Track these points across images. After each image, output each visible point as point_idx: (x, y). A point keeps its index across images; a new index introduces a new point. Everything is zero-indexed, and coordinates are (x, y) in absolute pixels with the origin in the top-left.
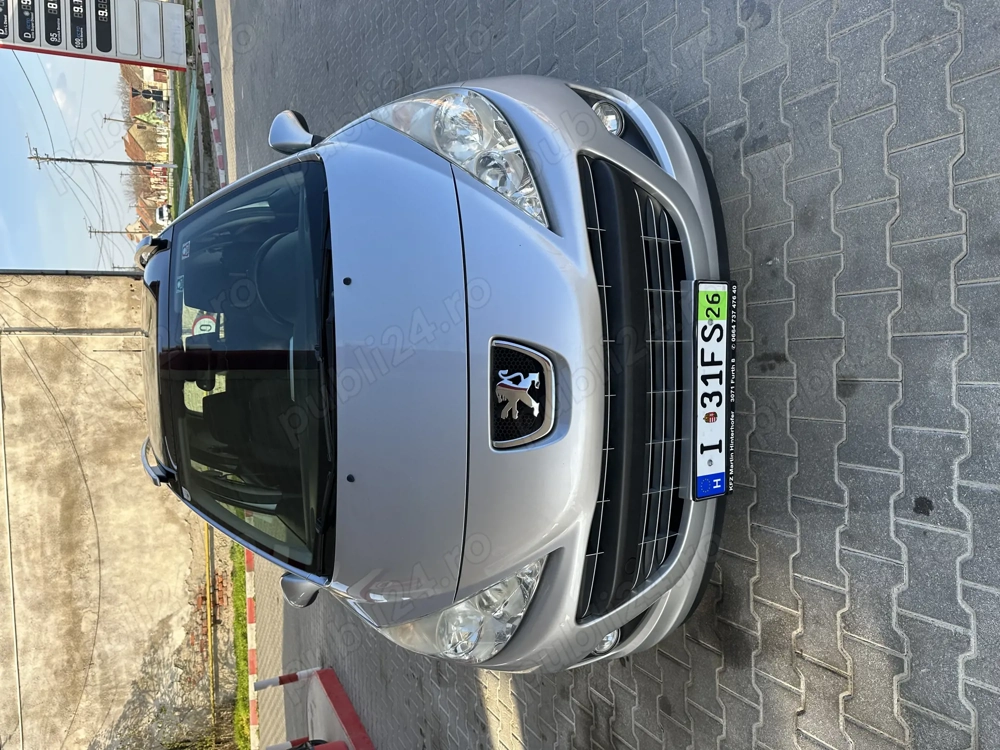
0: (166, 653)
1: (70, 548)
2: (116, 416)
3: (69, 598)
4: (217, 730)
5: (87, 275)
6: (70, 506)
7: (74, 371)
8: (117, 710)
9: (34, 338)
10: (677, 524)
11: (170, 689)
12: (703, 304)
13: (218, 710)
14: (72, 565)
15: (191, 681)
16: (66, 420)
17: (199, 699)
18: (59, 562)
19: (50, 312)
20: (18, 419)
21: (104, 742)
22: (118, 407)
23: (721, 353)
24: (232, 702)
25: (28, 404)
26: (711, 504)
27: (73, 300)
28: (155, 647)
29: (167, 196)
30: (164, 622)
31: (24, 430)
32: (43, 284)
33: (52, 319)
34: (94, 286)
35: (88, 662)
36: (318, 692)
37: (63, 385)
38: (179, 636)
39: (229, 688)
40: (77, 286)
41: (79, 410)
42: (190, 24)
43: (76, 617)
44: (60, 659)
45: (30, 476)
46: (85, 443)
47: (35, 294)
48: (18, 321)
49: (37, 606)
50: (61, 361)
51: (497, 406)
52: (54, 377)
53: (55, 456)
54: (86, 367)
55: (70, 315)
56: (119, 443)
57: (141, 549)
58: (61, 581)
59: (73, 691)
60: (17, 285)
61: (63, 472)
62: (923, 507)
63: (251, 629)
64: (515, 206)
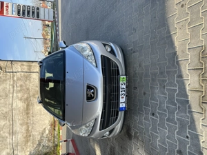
0: (45, 135)
1: (28, 114)
3: (27, 123)
4: (54, 151)
5: (33, 62)
6: (28, 105)
7: (30, 80)
8: (35, 146)
9: (23, 73)
10: (117, 115)
11: (45, 142)
12: (121, 79)
13: (54, 147)
14: (28, 117)
15: (49, 141)
16: (28, 89)
17: (51, 145)
18: (25, 116)
19: (26, 69)
20: (19, 89)
21: (32, 152)
23: (125, 87)
24: (57, 145)
25: (21, 86)
26: (123, 112)
27: (30, 66)
28: (42, 134)
29: (50, 45)
30: (45, 129)
31: (20, 91)
32: (25, 63)
34: (34, 64)
35: (30, 136)
36: (71, 144)
37: (27, 83)
38: (47, 132)
39: (56, 143)
40: (31, 64)
41: (30, 87)
42: (54, 13)
43: (28, 127)
44: (25, 135)
45: (21, 99)
46: (31, 94)
47: (23, 65)
48: (20, 70)
49: (21, 125)
50: (27, 78)
51: (87, 95)
53: (26, 96)
55: (29, 69)
57: (41, 114)
58: (26, 120)
59: (27, 141)
60: (20, 63)
61: (27, 99)
62: (153, 114)
63: (61, 131)
64: (91, 63)
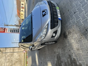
2: (16, 60)
7: (13, 56)
16: (12, 61)
22: (16, 59)
23: (59, 11)
25: (9, 59)
27: (14, 50)
31: (8, 62)
32: (11, 48)
33: (12, 51)
37: (12, 57)
41: (13, 60)
46: (13, 63)
47: (11, 49)
48: (9, 52)
50: (12, 55)
52: (11, 57)
53: (10, 64)
54: (14, 56)
55: (13, 51)
56: (16, 63)
60: (9, 49)
